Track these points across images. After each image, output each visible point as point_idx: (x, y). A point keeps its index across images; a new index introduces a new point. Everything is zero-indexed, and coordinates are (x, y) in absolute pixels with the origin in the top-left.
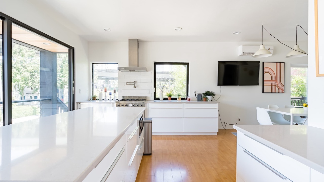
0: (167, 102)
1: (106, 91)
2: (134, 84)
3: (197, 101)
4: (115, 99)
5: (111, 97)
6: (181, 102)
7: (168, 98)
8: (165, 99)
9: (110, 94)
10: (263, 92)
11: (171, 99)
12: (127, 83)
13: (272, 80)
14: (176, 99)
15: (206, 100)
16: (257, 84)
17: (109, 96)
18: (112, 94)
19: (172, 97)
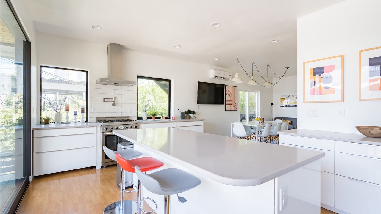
0: (151, 122)
1: (67, 110)
2: (113, 102)
3: (181, 120)
4: (83, 120)
5: (76, 119)
6: (164, 121)
7: (151, 117)
8: (149, 118)
9: (76, 114)
10: (225, 110)
11: (155, 119)
12: (105, 99)
13: (230, 101)
14: (159, 118)
15: (190, 118)
16: (222, 104)
17: (74, 117)
18: (78, 114)
19: (156, 116)
